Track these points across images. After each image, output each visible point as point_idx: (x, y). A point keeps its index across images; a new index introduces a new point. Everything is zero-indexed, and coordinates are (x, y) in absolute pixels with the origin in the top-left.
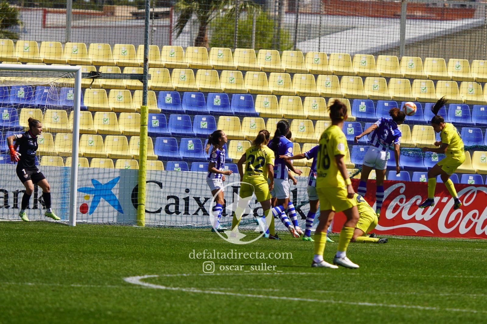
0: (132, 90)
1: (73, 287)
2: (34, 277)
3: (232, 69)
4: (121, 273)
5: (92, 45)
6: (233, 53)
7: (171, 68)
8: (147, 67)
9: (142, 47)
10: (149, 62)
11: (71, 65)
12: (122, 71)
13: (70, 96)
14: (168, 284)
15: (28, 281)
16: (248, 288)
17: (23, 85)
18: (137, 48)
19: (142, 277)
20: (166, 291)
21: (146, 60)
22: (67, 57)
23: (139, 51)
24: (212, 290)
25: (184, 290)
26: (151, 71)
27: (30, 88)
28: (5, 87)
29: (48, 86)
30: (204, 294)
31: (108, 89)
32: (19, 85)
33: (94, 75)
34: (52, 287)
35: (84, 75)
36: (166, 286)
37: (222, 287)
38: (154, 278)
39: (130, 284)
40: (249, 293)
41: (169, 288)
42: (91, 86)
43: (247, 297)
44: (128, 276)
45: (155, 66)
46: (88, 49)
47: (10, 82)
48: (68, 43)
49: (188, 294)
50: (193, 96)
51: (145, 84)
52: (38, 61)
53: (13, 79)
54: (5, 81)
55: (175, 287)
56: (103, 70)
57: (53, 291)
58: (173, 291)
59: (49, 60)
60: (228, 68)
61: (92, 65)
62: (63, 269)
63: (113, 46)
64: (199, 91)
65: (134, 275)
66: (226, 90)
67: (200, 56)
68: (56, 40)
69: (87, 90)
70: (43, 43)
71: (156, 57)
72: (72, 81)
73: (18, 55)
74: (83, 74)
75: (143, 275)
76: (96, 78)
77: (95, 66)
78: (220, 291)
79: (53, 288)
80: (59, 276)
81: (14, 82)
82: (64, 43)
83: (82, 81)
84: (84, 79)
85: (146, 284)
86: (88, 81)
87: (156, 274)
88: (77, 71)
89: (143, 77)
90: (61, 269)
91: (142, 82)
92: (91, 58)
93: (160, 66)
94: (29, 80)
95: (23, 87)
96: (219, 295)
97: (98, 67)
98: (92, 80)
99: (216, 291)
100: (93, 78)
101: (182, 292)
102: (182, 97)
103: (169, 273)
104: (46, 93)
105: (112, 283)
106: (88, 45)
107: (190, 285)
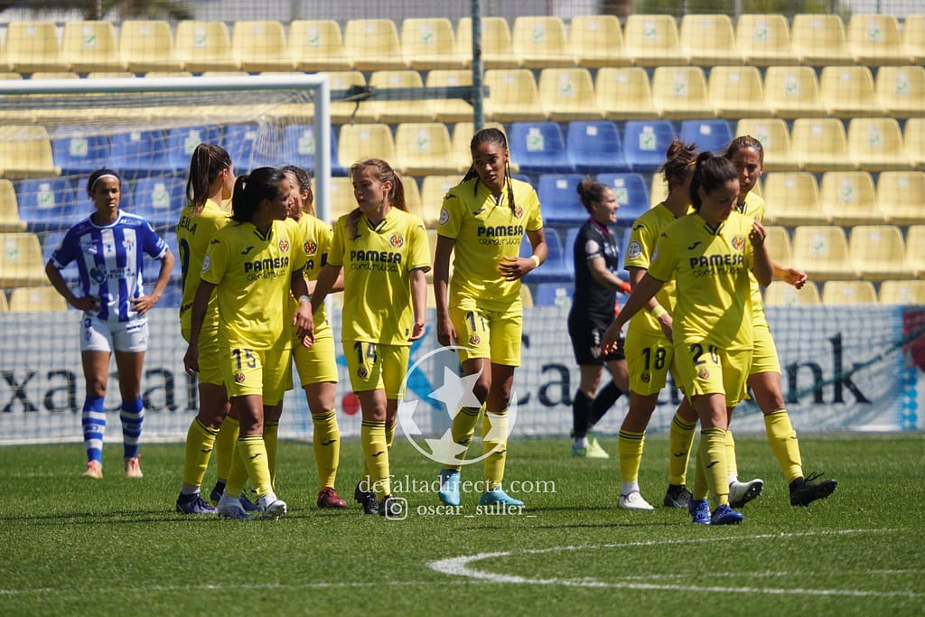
0: (450, 123)
1: (310, 590)
2: (222, 569)
3: (679, 63)
4: (422, 551)
5: (351, 23)
6: (679, 25)
7: (537, 69)
8: (481, 69)
9: (466, 23)
10: (485, 57)
11: (308, 73)
12: (424, 81)
13: (306, 144)
14: (530, 572)
15: (205, 581)
16: (715, 571)
17: (196, 124)
18: (455, 25)
19: (472, 558)
20: (525, 587)
21: (477, 53)
22: (295, 56)
23: (460, 32)
24: (631, 581)
25: (567, 583)
26: (490, 79)
27: (212, 132)
28: (155, 133)
29: (253, 125)
30: (613, 590)
31: (394, 124)
32: (186, 125)
33: (359, 94)
34: (262, 590)
35: (337, 96)
36: (528, 576)
37: (657, 573)
38: (499, 559)
39: (442, 576)
40: (716, 585)
41: (531, 581)
42: (352, 119)
43: (711, 594)
44: (440, 558)
45: (498, 66)
46: (343, 33)
47: (165, 119)
48: (296, 24)
49: (575, 594)
50: (592, 131)
51: (478, 107)
52: (229, 68)
53: (172, 111)
54: (154, 119)
55: (545, 577)
56: (380, 81)
57: (264, 600)
58: (540, 586)
59: (254, 65)
60: (668, 63)
61: (354, 69)
62: (291, 548)
63: (400, 25)
64: (606, 120)
65: (454, 555)
66: (667, 114)
67: (602, 37)
68: (267, 17)
69: (345, 129)
70: (239, 26)
71: (500, 45)
72: (308, 110)
73: (181, 57)
74: (332, 92)
75: (475, 553)
76: (364, 99)
77: (363, 72)
78: (651, 581)
79: (264, 595)
80: (278, 565)
81: (175, 119)
82: (287, 24)
83: (331, 109)
84: (336, 104)
85: (480, 575)
86: (345, 109)
87: (506, 550)
88: (317, 87)
89: (471, 94)
90: (285, 548)
91: (470, 103)
92: (351, 56)
93: (510, 66)
94: (210, 113)
95: (196, 128)
96: (647, 591)
97: (368, 76)
98: (354, 105)
99: (642, 582)
100: (358, 101)
101: (562, 587)
102: (565, 134)
103: (536, 546)
104: (250, 142)
105: (400, 578)
106: (343, 24)
107: (581, 569)
